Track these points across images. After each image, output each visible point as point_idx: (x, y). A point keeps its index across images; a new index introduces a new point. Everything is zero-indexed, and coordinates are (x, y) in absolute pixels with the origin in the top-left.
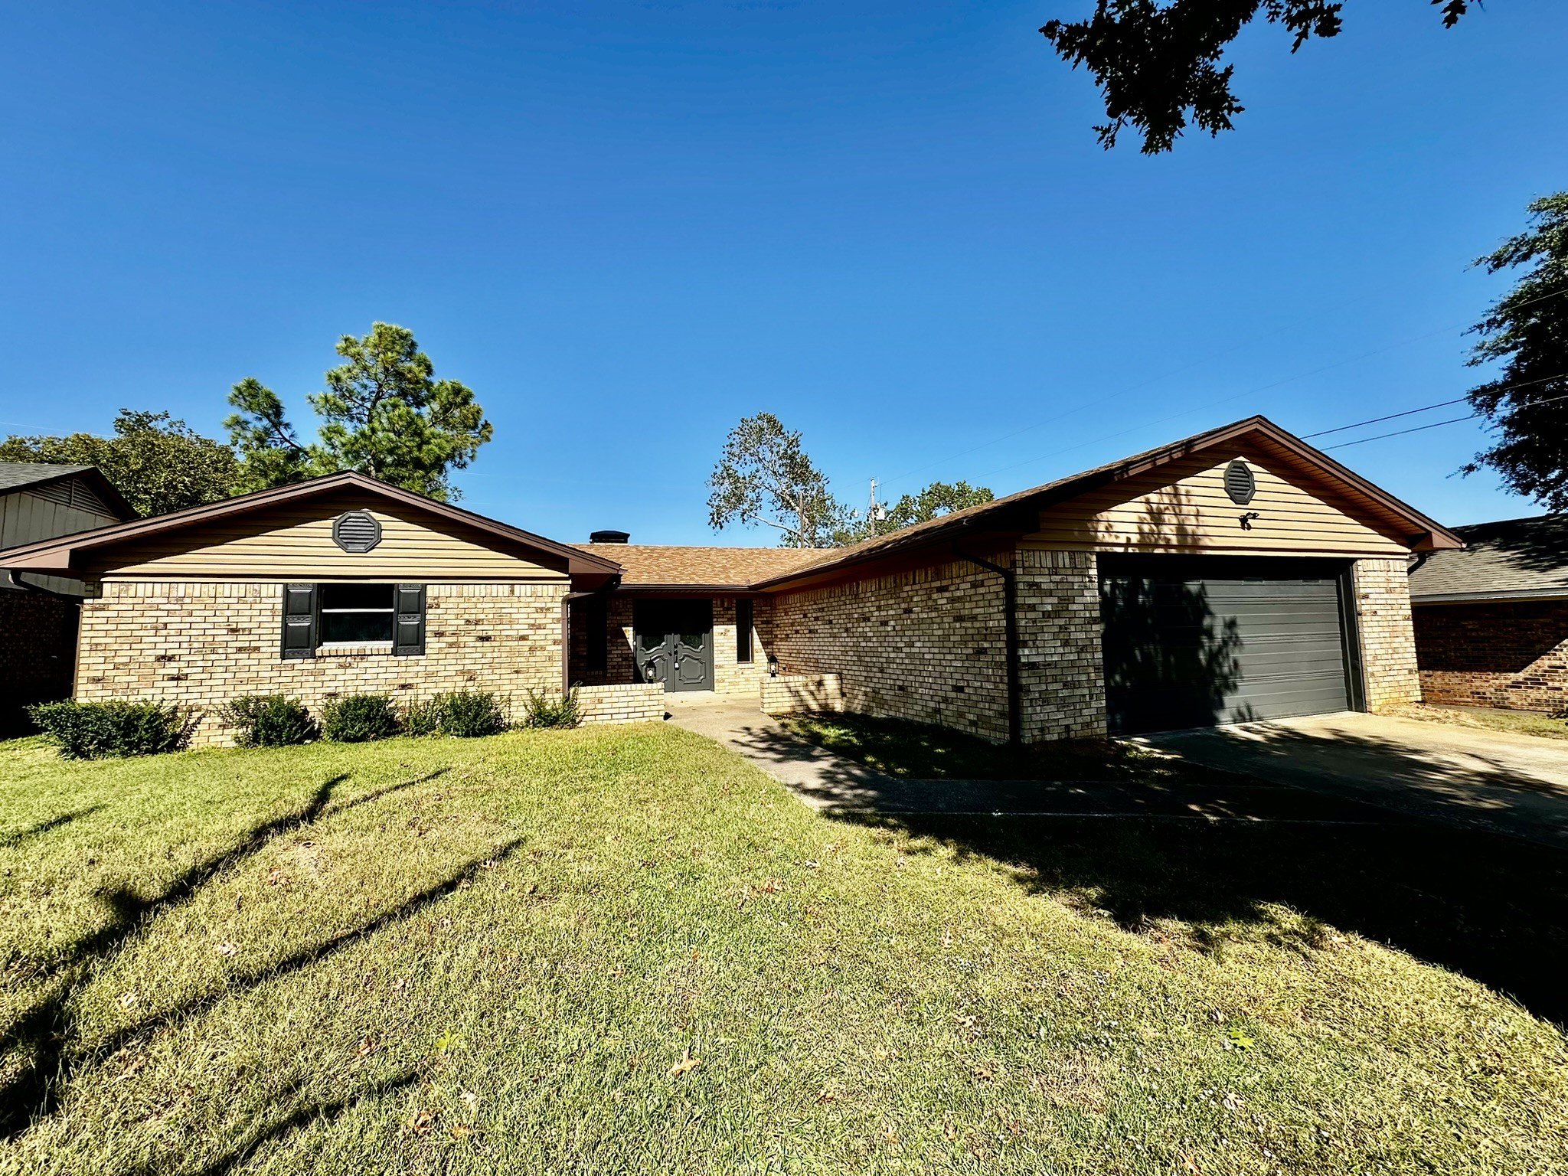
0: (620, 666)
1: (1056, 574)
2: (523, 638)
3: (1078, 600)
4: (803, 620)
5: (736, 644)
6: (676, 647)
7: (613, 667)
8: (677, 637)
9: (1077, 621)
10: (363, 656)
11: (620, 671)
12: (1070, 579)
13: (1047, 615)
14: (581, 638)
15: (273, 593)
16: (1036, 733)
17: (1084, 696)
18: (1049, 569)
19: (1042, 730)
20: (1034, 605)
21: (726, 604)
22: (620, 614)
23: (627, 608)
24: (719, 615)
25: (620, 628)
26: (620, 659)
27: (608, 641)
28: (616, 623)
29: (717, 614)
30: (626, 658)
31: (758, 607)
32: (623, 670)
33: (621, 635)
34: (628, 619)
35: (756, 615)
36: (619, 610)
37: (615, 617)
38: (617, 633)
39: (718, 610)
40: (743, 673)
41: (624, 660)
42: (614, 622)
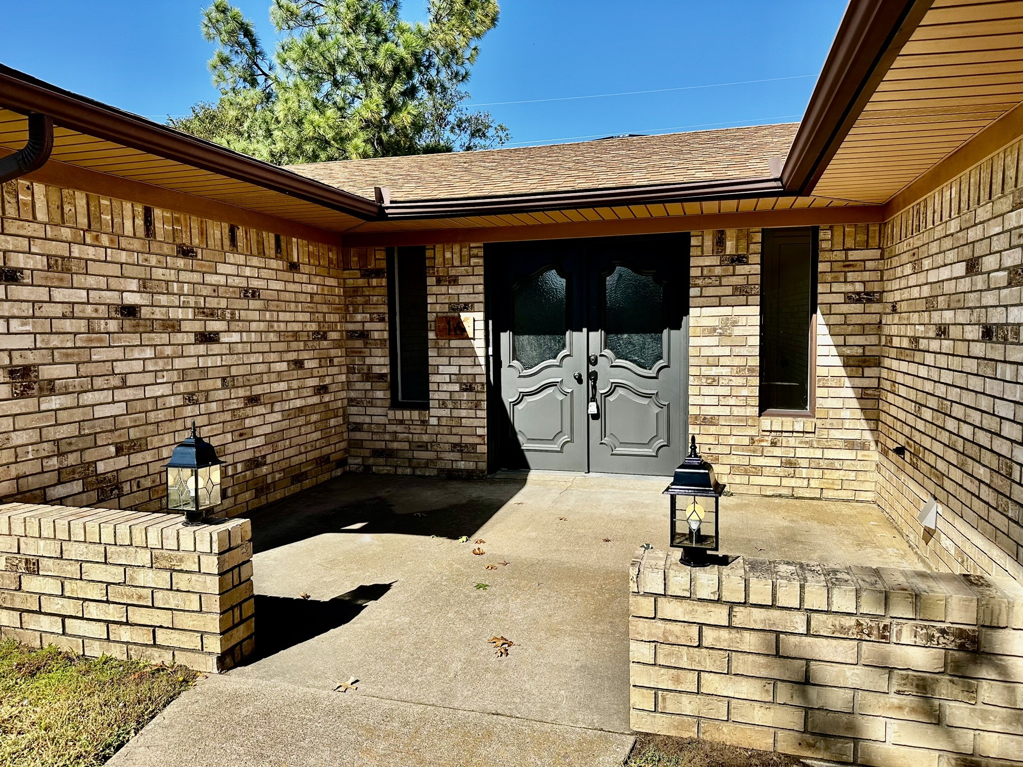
0: (457, 404)
4: (965, 285)
5: (756, 362)
6: (593, 361)
7: (443, 404)
8: (596, 337)
11: (456, 413)
14: (376, 335)
21: (730, 247)
22: (454, 281)
23: (469, 266)
24: (709, 277)
25: (456, 314)
26: (457, 387)
27: (430, 344)
28: (447, 301)
29: (703, 276)
30: (470, 386)
31: (835, 253)
32: (464, 413)
33: (458, 332)
34: (474, 293)
35: (829, 277)
36: (453, 272)
37: (443, 289)
38: (449, 326)
39: (707, 264)
40: (776, 443)
41: (466, 390)
42: (441, 299)
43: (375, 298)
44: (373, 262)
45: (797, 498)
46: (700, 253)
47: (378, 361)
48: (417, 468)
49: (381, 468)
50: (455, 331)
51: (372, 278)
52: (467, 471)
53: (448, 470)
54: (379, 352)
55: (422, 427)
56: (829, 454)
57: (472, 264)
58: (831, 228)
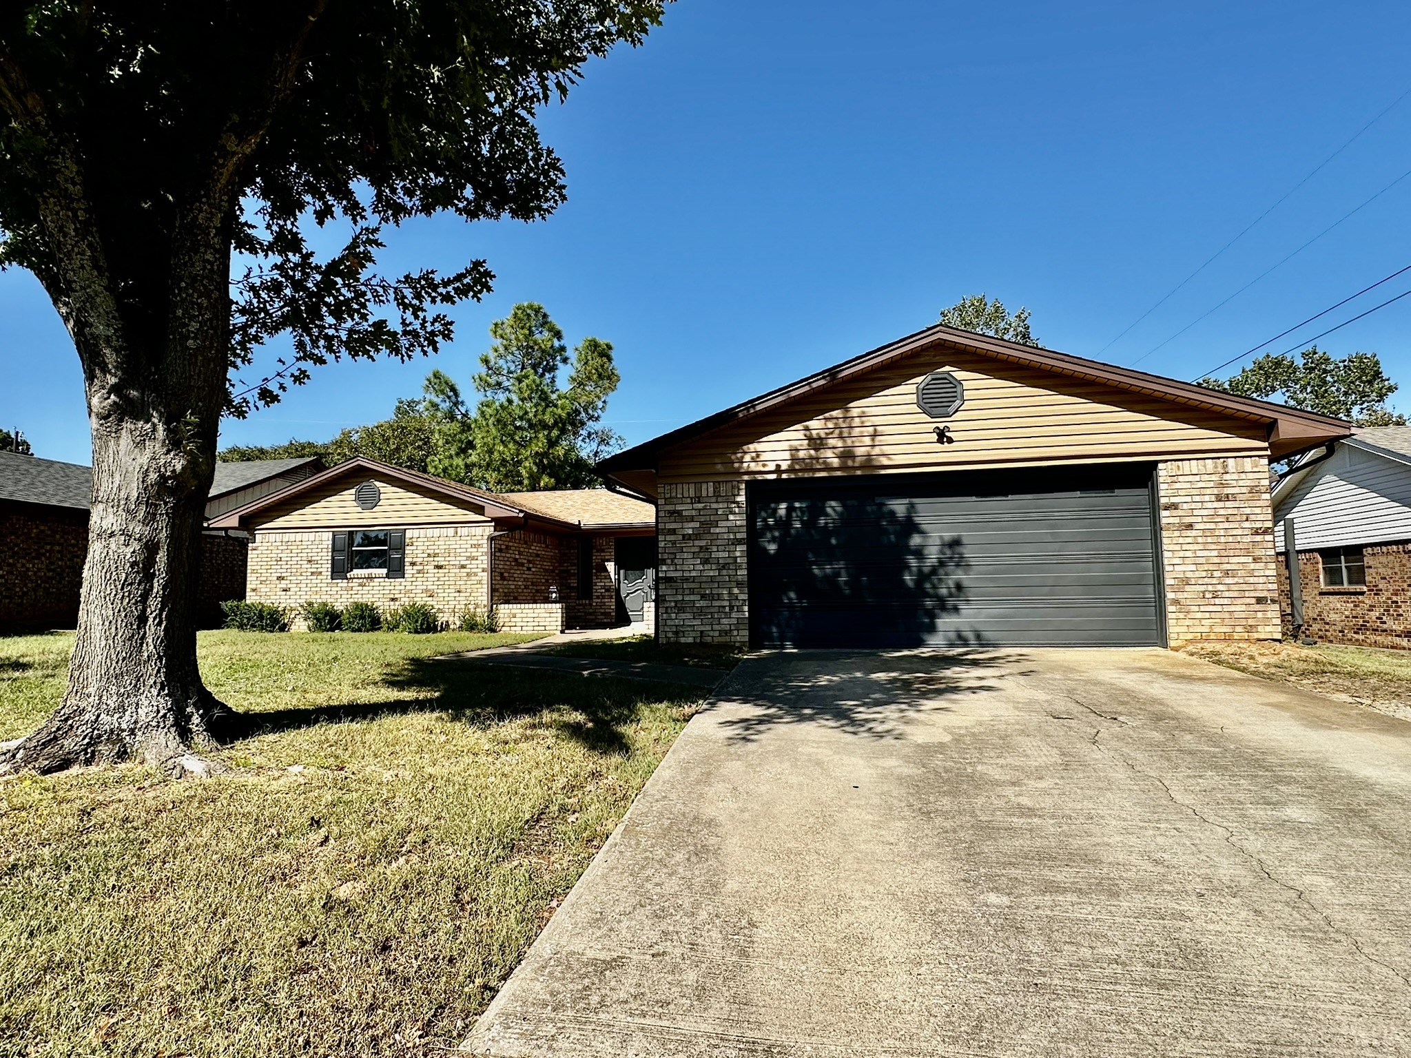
0: (604, 597)
1: (699, 502)
2: (463, 567)
3: (721, 524)
7: (598, 597)
9: (719, 542)
10: (370, 578)
11: (603, 600)
12: (714, 506)
13: (686, 537)
14: (573, 572)
15: (327, 537)
16: (670, 635)
17: (724, 607)
18: (692, 498)
19: (676, 633)
20: (674, 529)
22: (603, 551)
26: (603, 591)
27: (593, 575)
30: (609, 590)
32: (606, 600)
34: (611, 555)
37: (599, 554)
38: (601, 568)
41: (607, 592)
42: (598, 558)
43: (572, 558)
50: (603, 570)
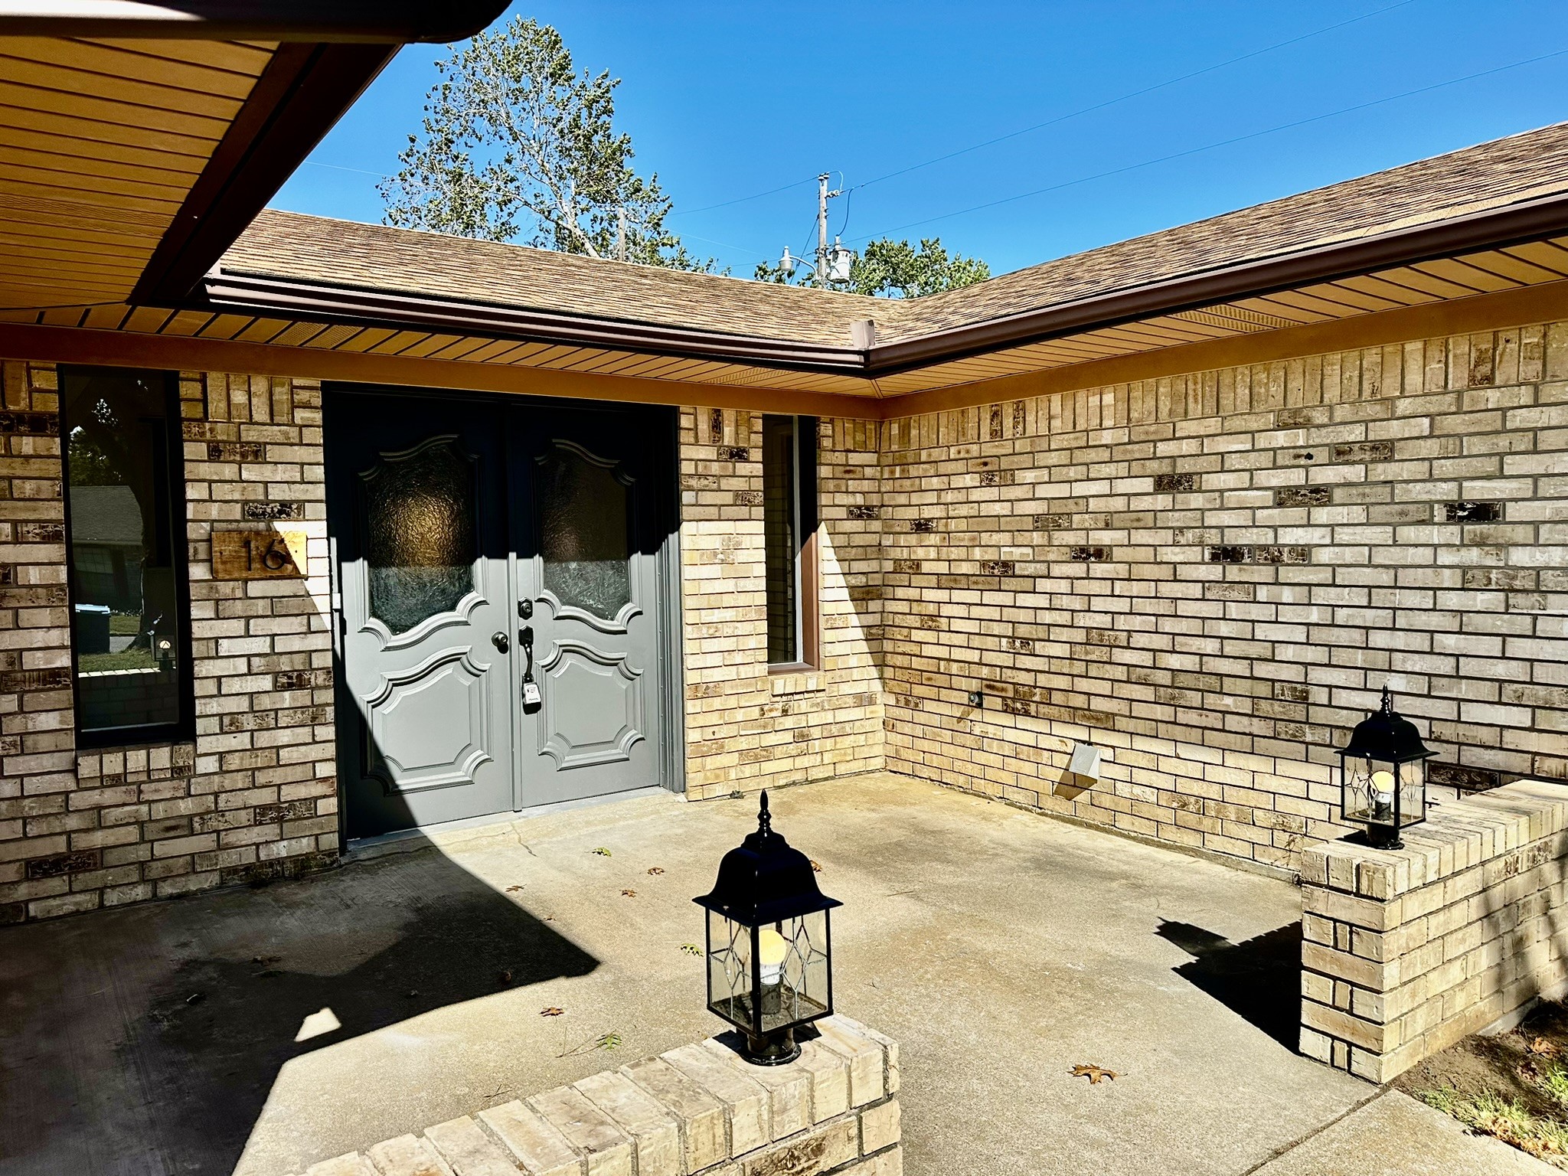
0: (268, 719)
5: (763, 599)
6: (525, 612)
7: (230, 724)
11: (264, 739)
14: (34, 576)
21: (728, 435)
22: (256, 453)
23: (292, 424)
24: (706, 477)
25: (262, 526)
26: (266, 683)
27: (195, 591)
28: (237, 496)
29: (698, 475)
30: (299, 677)
31: (836, 454)
32: (284, 737)
33: (269, 563)
34: (303, 482)
35: (831, 485)
36: (251, 435)
37: (229, 471)
38: (249, 551)
39: (702, 457)
40: (787, 711)
41: (289, 687)
42: (221, 491)
43: (29, 487)
44: (24, 395)
45: (812, 782)
46: (692, 440)
47: (39, 638)
48: (164, 879)
49: (58, 902)
50: (263, 561)
51: (22, 435)
52: (295, 859)
53: (248, 868)
54: (45, 617)
55: (175, 783)
56: (842, 716)
57: (298, 421)
58: (832, 421)
